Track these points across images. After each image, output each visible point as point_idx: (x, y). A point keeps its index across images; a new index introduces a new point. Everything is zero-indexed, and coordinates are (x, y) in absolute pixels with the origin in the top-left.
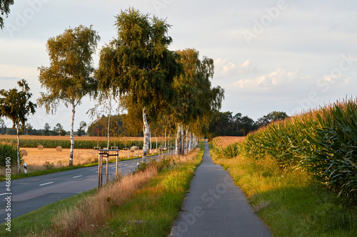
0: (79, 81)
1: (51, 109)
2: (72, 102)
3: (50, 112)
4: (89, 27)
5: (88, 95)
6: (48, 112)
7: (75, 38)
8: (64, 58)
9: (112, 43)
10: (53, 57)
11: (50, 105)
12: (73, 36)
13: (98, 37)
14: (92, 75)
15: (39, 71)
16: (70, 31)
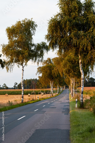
0: (26, 51)
1: (10, 69)
2: (22, 64)
3: (9, 71)
4: (30, 20)
5: (31, 60)
6: (8, 71)
7: (23, 26)
8: (16, 39)
9: (57, 15)
10: (10, 38)
11: (9, 67)
12: (21, 25)
13: (36, 26)
14: (33, 48)
15: (2, 47)
16: (19, 22)
